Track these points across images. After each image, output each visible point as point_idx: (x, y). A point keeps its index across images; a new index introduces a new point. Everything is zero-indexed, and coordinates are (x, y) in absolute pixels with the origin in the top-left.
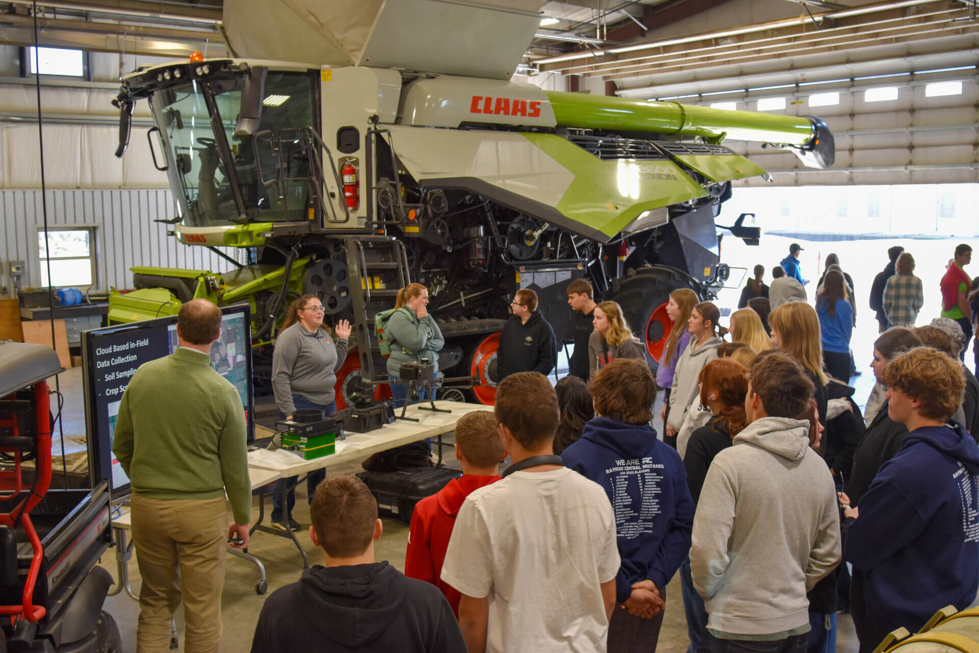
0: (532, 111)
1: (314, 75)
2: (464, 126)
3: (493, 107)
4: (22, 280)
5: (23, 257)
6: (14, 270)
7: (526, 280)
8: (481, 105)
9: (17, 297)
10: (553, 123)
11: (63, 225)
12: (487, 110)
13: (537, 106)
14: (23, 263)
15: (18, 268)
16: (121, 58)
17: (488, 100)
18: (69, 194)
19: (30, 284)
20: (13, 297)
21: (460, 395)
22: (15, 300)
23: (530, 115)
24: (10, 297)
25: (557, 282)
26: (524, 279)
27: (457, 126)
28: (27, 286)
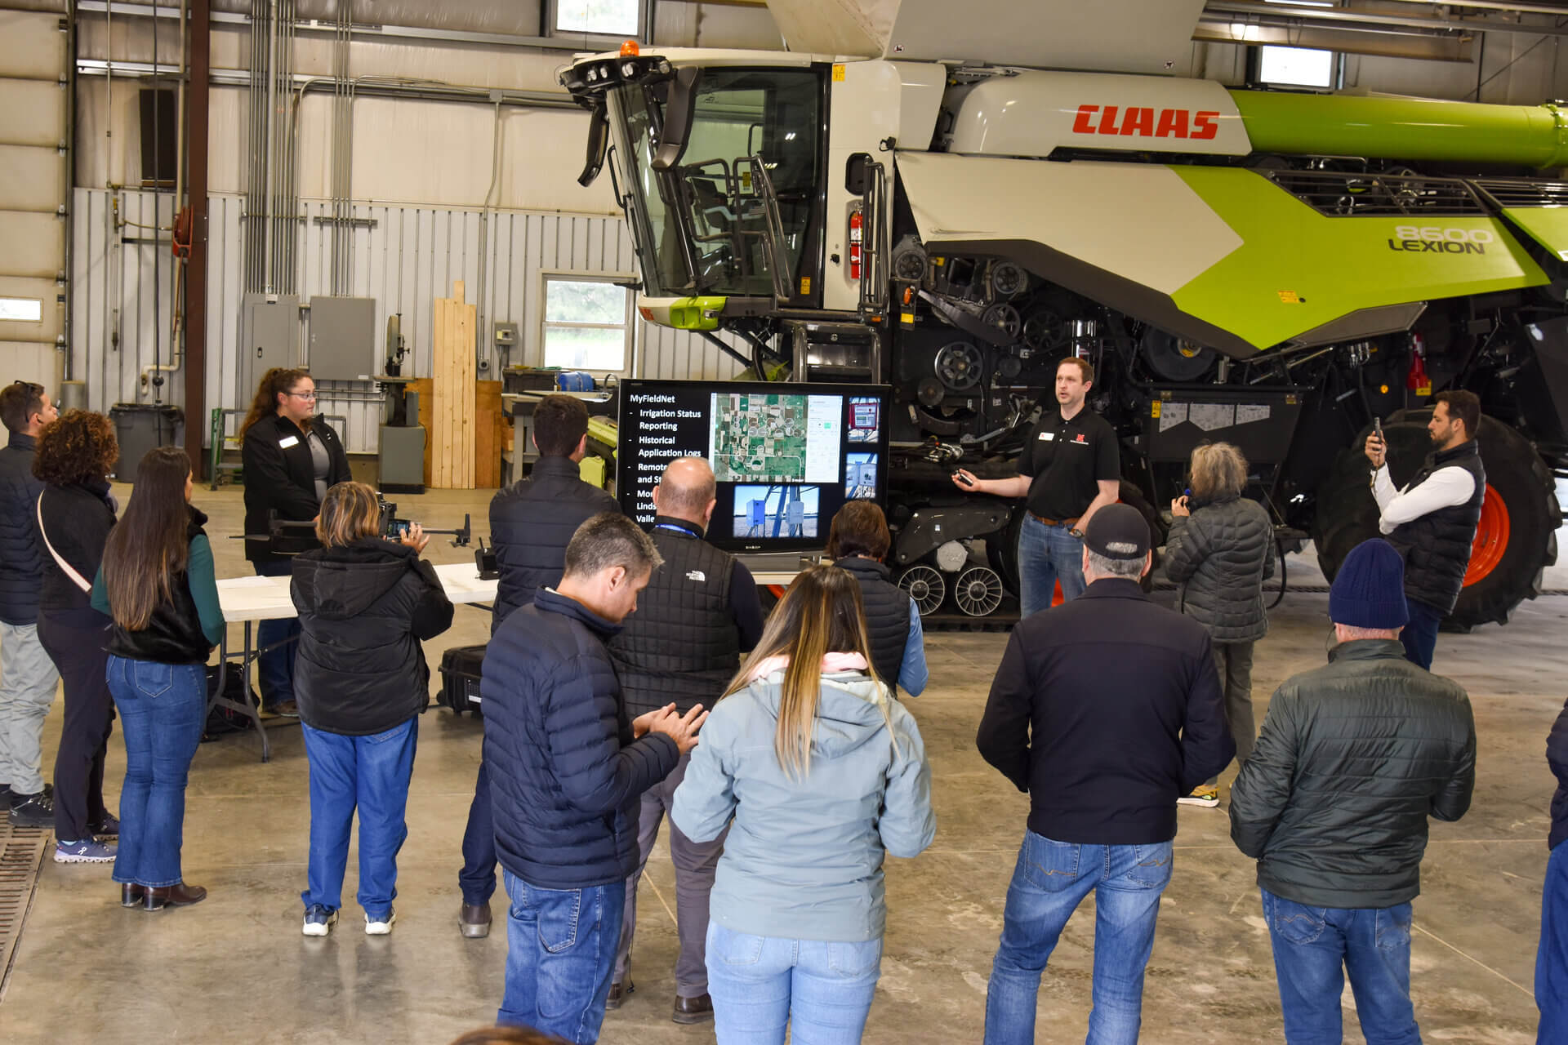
0: (1200, 129)
1: (822, 72)
2: (1062, 155)
3: (1118, 123)
4: (512, 353)
5: (516, 317)
6: (500, 335)
7: (1173, 415)
8: (1095, 119)
9: (502, 379)
10: (1244, 149)
11: (584, 272)
12: (1107, 127)
13: (1211, 120)
14: (515, 326)
15: (506, 334)
16: (699, 9)
17: (1111, 112)
18: (597, 223)
19: (523, 361)
20: (496, 378)
21: (993, 577)
22: (500, 382)
23: (1195, 135)
24: (491, 378)
25: (1238, 422)
26: (1168, 413)
27: (1046, 153)
28: (519, 364)
